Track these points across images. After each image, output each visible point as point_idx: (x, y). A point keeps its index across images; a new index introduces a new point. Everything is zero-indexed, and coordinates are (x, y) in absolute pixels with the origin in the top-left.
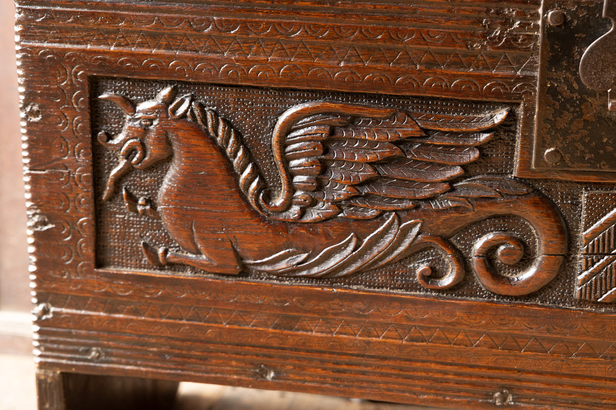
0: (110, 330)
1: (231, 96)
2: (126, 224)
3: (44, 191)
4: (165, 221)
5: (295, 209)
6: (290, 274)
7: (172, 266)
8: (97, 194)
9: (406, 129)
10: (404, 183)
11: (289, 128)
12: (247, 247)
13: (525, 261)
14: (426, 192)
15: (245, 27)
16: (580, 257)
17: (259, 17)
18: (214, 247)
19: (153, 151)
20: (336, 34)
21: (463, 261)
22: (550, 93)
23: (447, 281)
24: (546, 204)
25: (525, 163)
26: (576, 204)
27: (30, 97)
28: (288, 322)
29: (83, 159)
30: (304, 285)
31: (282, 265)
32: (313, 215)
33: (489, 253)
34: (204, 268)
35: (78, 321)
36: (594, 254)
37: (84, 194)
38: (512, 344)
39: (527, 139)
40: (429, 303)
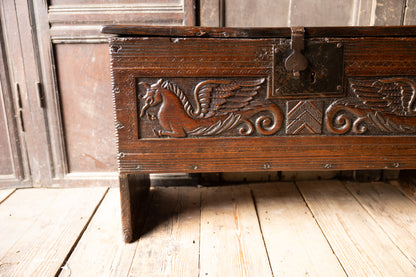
0: (144, 159)
1: (181, 80)
2: (148, 124)
3: (121, 115)
4: (160, 122)
5: (202, 114)
6: (201, 135)
7: (163, 136)
8: (138, 115)
9: (234, 87)
10: (235, 103)
11: (199, 89)
12: (187, 128)
13: (271, 124)
14: (242, 105)
15: (185, 59)
16: (287, 121)
17: (190, 55)
18: (177, 129)
19: (157, 100)
21: (253, 126)
22: (276, 73)
23: (249, 132)
24: (277, 106)
25: (270, 95)
26: (285, 105)
27: (116, 85)
28: (200, 151)
29: (133, 104)
30: (205, 138)
31: (199, 132)
32: (208, 115)
33: (261, 123)
34: (173, 136)
35: (133, 157)
36: (291, 120)
37: (134, 115)
38: (268, 150)
39: (271, 87)
40: (243, 140)
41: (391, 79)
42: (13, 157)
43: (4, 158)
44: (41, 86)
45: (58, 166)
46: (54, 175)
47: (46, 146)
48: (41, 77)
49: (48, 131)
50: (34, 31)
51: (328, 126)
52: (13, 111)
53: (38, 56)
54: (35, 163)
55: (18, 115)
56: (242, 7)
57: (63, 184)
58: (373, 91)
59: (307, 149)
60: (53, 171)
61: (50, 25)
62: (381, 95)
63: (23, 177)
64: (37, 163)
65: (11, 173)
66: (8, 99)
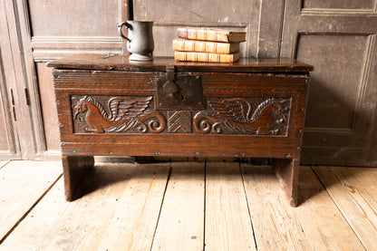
0: (77, 146)
1: (98, 97)
2: (79, 124)
3: (61, 118)
4: (87, 123)
5: (113, 118)
7: (89, 132)
8: (72, 116)
9: (133, 102)
10: (134, 112)
11: (111, 102)
12: (104, 127)
13: (158, 126)
14: (139, 113)
15: (100, 84)
16: (169, 124)
18: (98, 127)
19: (84, 109)
20: (119, 84)
21: (147, 126)
22: (159, 93)
23: (144, 130)
24: (161, 114)
25: (156, 107)
26: (167, 114)
27: (57, 99)
29: (69, 111)
30: (116, 134)
31: (112, 130)
32: (117, 119)
33: (152, 124)
38: (157, 141)
39: (156, 102)
40: (141, 135)
41: (234, 99)
42: (8, 139)
43: (2, 139)
44: (27, 91)
45: (39, 146)
46: (36, 152)
47: (31, 132)
48: (27, 84)
49: (32, 121)
50: (22, 53)
51: (196, 128)
52: (9, 107)
53: (24, 70)
54: (23, 142)
55: (11, 110)
56: (164, 39)
57: (43, 158)
58: (223, 106)
59: (183, 142)
60: (36, 149)
61: (33, 50)
62: (228, 109)
63: (16, 152)
64: (24, 143)
65: (6, 149)
66: (5, 99)
